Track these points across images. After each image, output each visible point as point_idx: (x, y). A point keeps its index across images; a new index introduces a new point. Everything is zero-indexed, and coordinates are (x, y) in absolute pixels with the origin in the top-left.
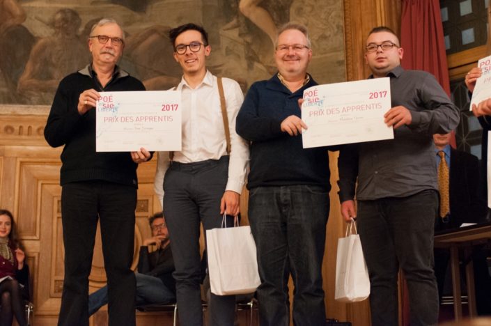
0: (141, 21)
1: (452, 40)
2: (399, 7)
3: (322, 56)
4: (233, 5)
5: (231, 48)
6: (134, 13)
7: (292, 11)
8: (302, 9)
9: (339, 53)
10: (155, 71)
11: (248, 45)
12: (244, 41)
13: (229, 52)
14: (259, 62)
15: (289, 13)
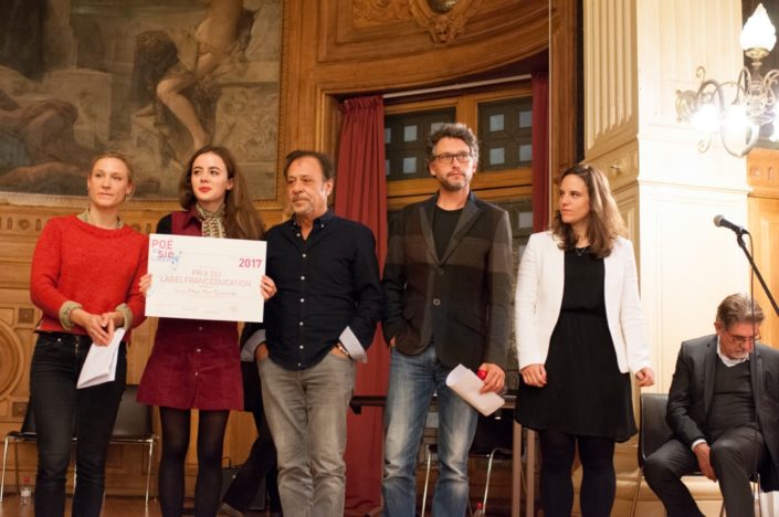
0: (36, 91)
1: (392, 166)
2: (339, 120)
3: (250, 164)
4: (149, 88)
5: (143, 138)
6: (28, 80)
7: (220, 106)
8: (230, 105)
9: (268, 164)
10: (50, 156)
11: (164, 138)
12: (161, 133)
13: (141, 143)
14: (176, 159)
15: (215, 109)
